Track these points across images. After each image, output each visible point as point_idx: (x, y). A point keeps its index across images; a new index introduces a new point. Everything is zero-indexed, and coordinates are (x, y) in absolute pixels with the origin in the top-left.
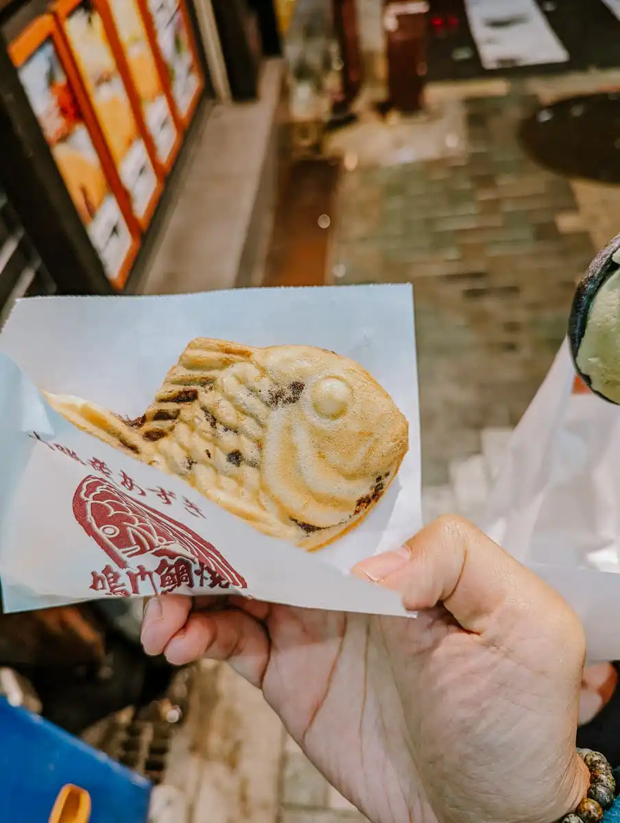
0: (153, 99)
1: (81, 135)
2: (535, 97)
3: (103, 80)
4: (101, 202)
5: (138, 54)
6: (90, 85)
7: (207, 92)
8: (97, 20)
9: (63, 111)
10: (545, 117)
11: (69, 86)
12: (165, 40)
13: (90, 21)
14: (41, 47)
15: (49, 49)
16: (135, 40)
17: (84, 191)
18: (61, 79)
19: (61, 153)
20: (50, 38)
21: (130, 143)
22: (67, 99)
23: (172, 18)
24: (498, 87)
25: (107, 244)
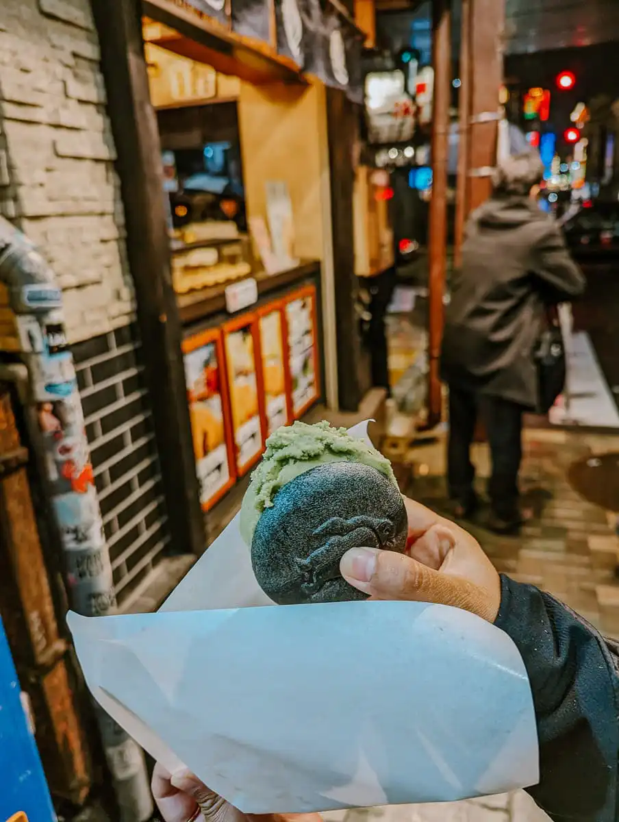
0: (277, 395)
1: (216, 401)
2: (589, 449)
3: (243, 373)
4: (216, 446)
5: (273, 366)
6: (232, 373)
7: (320, 401)
8: (249, 339)
9: (209, 384)
10: (594, 463)
11: (217, 371)
12: (296, 363)
13: (244, 339)
14: (207, 345)
15: (211, 348)
16: (273, 357)
17: (205, 435)
18: (213, 365)
19: (197, 408)
20: (214, 342)
21: (250, 417)
22: (213, 378)
23: (305, 351)
24: (559, 437)
25: (209, 474)
